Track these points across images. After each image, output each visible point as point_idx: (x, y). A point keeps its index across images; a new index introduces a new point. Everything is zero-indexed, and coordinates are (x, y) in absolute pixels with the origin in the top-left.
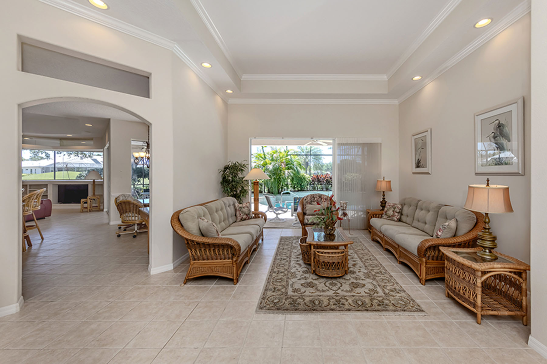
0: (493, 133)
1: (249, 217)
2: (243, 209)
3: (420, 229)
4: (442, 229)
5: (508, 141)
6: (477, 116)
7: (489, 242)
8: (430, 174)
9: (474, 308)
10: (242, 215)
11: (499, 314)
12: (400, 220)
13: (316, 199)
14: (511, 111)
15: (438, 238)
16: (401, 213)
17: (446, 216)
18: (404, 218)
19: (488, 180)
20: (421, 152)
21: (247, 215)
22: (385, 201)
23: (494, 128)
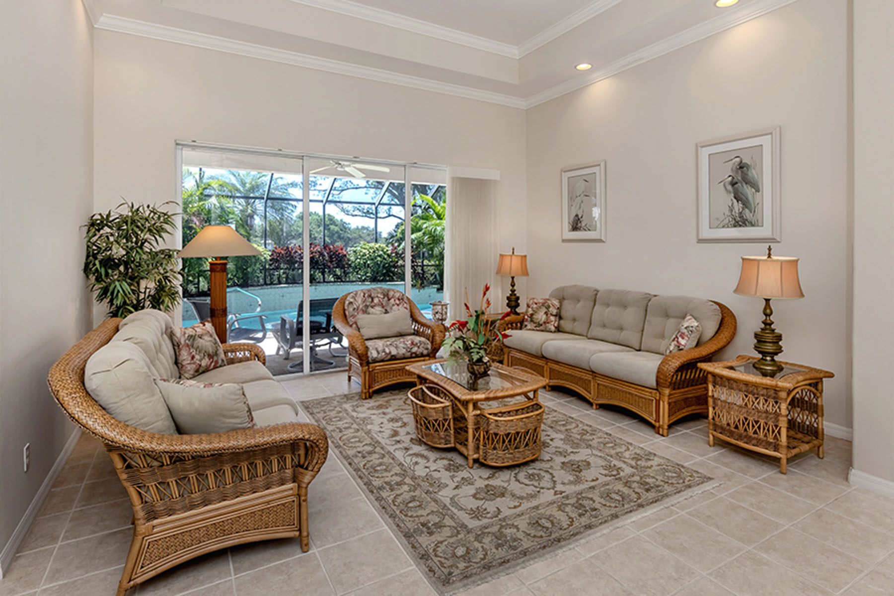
0: (730, 176)
1: (217, 362)
2: (200, 342)
3: (610, 340)
4: (686, 333)
5: (756, 191)
6: (702, 147)
7: (771, 345)
8: (603, 242)
9: (775, 451)
10: (197, 357)
11: (802, 451)
12: (558, 330)
13: (376, 300)
14: (762, 145)
15: (682, 349)
16: (559, 316)
17: (666, 313)
18: (566, 324)
19: (770, 249)
20: (582, 202)
21: (210, 356)
22: (515, 295)
23: (732, 169)
